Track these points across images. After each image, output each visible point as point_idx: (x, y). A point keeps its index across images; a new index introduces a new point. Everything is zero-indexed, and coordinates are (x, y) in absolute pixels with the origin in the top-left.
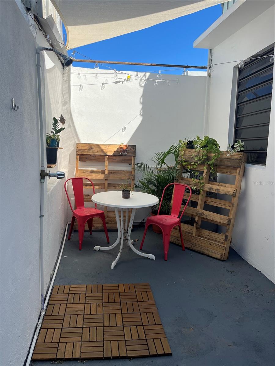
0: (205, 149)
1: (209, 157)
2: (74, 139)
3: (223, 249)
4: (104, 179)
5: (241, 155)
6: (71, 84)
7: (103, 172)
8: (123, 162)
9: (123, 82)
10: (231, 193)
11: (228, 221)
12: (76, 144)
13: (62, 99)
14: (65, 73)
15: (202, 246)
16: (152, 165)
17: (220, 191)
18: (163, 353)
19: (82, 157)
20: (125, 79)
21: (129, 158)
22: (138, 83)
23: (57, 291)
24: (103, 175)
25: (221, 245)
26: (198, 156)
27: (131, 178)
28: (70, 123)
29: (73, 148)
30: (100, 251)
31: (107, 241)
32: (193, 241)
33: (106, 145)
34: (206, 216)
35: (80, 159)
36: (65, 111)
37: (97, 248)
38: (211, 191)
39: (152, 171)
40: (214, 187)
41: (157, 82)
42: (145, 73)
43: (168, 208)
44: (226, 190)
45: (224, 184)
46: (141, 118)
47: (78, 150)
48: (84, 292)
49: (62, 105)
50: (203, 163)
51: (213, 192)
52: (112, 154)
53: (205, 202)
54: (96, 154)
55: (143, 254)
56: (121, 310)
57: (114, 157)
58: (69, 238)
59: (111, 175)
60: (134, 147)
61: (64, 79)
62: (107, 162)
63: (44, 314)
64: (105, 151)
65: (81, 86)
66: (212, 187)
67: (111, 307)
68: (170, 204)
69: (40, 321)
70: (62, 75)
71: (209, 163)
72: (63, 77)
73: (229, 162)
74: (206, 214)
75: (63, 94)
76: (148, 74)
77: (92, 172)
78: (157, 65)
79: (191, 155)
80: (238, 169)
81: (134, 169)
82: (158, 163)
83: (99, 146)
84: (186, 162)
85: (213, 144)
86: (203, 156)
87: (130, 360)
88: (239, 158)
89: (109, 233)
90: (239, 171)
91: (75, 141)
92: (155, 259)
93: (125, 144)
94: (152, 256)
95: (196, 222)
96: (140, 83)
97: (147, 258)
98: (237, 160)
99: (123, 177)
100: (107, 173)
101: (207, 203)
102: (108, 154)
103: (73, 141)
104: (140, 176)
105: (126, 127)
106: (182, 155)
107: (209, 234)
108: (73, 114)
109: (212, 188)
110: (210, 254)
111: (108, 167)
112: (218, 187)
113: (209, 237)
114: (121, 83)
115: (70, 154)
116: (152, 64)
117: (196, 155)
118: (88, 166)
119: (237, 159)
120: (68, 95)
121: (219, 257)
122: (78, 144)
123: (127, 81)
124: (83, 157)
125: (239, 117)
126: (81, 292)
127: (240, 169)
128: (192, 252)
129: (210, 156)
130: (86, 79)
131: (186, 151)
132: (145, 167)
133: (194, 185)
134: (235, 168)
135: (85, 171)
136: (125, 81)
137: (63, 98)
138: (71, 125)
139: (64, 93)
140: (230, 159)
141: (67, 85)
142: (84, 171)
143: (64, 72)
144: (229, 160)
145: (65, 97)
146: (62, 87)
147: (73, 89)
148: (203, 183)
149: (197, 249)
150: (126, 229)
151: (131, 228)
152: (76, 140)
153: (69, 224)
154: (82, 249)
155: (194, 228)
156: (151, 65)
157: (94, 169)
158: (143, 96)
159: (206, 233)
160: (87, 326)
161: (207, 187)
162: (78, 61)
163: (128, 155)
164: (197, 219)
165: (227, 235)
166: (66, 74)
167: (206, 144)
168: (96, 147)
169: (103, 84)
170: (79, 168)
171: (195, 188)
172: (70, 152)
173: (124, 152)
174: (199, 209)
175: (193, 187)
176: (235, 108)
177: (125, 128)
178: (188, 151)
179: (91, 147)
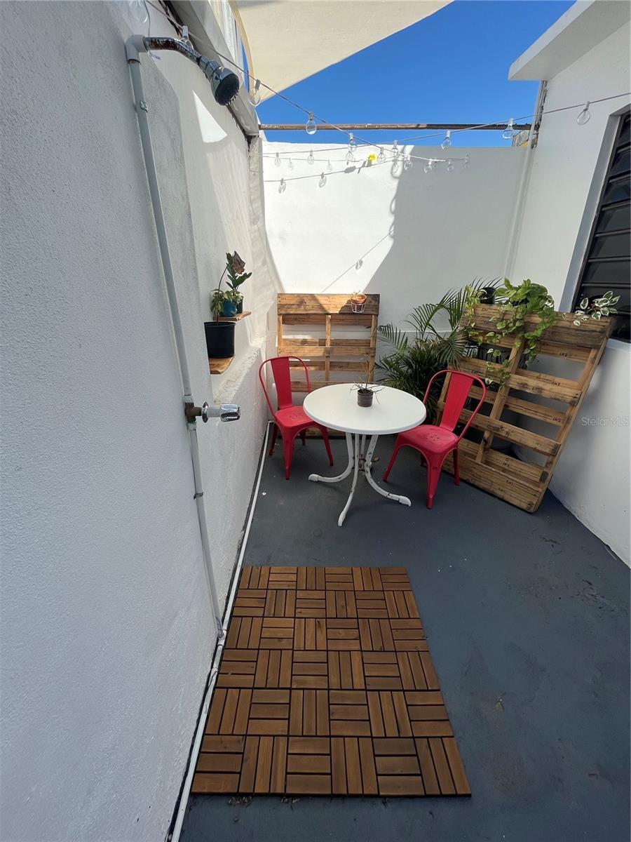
0: (521, 308)
1: (529, 322)
2: (274, 286)
3: (535, 495)
4: (323, 356)
5: (605, 324)
6: (265, 179)
7: (322, 343)
8: (356, 325)
9: (360, 168)
10: (569, 399)
11: (552, 448)
12: (276, 296)
13: (250, 211)
14: (253, 157)
15: (492, 482)
16: (407, 329)
17: (543, 391)
18: (453, 792)
19: (287, 317)
20: (365, 163)
21: (366, 317)
22: (389, 169)
23: (248, 581)
24: (322, 348)
25: (531, 486)
26: (503, 319)
27: (370, 353)
28: (265, 258)
29: (273, 302)
30: (319, 482)
31: (329, 463)
32: (475, 471)
33: (328, 296)
34: (507, 433)
35: (285, 321)
36: (256, 234)
37: (314, 477)
38: (523, 389)
39: (407, 340)
40: (531, 382)
41: (430, 163)
42: (404, 148)
43: (434, 410)
44: (556, 391)
45: (551, 377)
46: (389, 243)
47: (281, 307)
48: (293, 585)
49: (251, 222)
50: (513, 335)
51: (528, 391)
52: (338, 312)
53: (506, 406)
54: (312, 312)
55: (391, 494)
56: (358, 641)
57: (341, 317)
58: (270, 453)
59: (336, 348)
60: (376, 297)
61: (251, 167)
62: (328, 325)
63: (223, 644)
64: (325, 306)
65: (282, 181)
66: (527, 382)
67: (341, 631)
68: (437, 402)
69: (216, 665)
70: (246, 161)
71: (526, 335)
72: (250, 164)
73: (574, 335)
74: (507, 430)
75: (251, 201)
76: (409, 148)
77: (304, 342)
78: (430, 127)
79: (490, 318)
80: (593, 353)
81: (375, 337)
82: (419, 327)
83: (315, 297)
84: (475, 329)
85: (540, 297)
86: (515, 321)
87: (384, 803)
88: (598, 330)
89: (331, 441)
90: (593, 357)
91: (276, 290)
92: (410, 505)
93: (361, 293)
94: (405, 500)
95: (485, 440)
96: (392, 169)
97: (397, 502)
98: (594, 333)
99: (356, 352)
100: (328, 345)
101: (510, 408)
102: (331, 312)
103: (273, 290)
104: (386, 350)
105: (363, 260)
106: (469, 316)
107: (506, 462)
108: (269, 239)
109: (527, 384)
110: (507, 498)
111: (332, 333)
112: (541, 384)
113: (506, 467)
114: (357, 170)
115: (268, 314)
116: (419, 125)
117: (498, 317)
118: (296, 332)
119: (595, 331)
120: (260, 203)
121: (524, 506)
122: (280, 295)
123: (370, 164)
124: (290, 317)
125: (600, 235)
126: (289, 586)
127: (597, 352)
128: (471, 488)
129: (529, 320)
130: (291, 166)
131: (478, 309)
132: (395, 332)
133: (489, 375)
134: (587, 349)
135: (294, 341)
136: (363, 166)
137: (251, 209)
138: (268, 261)
139: (252, 197)
140: (577, 330)
141: (257, 182)
142: (291, 340)
143: (251, 154)
144: (573, 332)
145: (255, 206)
146: (249, 185)
147: (270, 190)
148: (508, 373)
149: (482, 485)
150: (362, 452)
151: (371, 453)
152: (277, 287)
153: (271, 424)
154: (290, 477)
155: (480, 449)
156: (417, 128)
157: (307, 337)
158: (396, 197)
159: (500, 458)
160: (299, 687)
161: (515, 381)
162: (277, 129)
163: (366, 312)
164: (486, 435)
165: (546, 472)
166: (255, 159)
167: (525, 297)
168: (310, 300)
169: (322, 175)
170: (284, 337)
171: (491, 381)
172: (267, 309)
173: (359, 308)
174: (494, 419)
175: (486, 380)
176: (594, 214)
177: (361, 262)
178: (481, 309)
179: (301, 299)
